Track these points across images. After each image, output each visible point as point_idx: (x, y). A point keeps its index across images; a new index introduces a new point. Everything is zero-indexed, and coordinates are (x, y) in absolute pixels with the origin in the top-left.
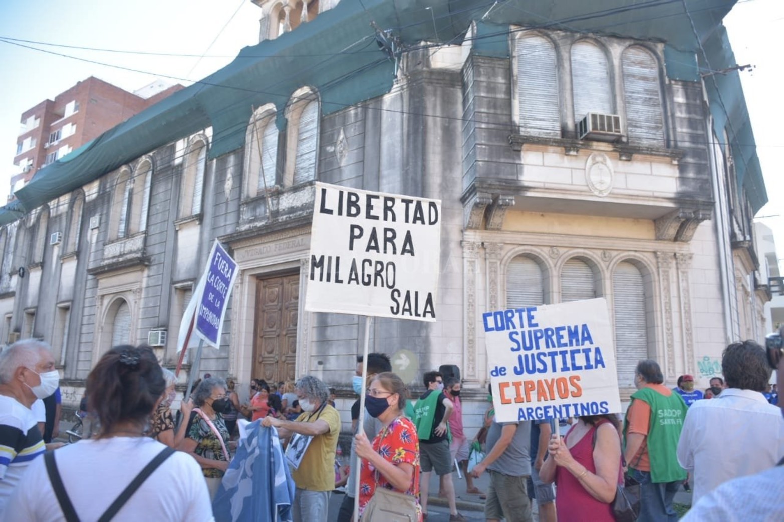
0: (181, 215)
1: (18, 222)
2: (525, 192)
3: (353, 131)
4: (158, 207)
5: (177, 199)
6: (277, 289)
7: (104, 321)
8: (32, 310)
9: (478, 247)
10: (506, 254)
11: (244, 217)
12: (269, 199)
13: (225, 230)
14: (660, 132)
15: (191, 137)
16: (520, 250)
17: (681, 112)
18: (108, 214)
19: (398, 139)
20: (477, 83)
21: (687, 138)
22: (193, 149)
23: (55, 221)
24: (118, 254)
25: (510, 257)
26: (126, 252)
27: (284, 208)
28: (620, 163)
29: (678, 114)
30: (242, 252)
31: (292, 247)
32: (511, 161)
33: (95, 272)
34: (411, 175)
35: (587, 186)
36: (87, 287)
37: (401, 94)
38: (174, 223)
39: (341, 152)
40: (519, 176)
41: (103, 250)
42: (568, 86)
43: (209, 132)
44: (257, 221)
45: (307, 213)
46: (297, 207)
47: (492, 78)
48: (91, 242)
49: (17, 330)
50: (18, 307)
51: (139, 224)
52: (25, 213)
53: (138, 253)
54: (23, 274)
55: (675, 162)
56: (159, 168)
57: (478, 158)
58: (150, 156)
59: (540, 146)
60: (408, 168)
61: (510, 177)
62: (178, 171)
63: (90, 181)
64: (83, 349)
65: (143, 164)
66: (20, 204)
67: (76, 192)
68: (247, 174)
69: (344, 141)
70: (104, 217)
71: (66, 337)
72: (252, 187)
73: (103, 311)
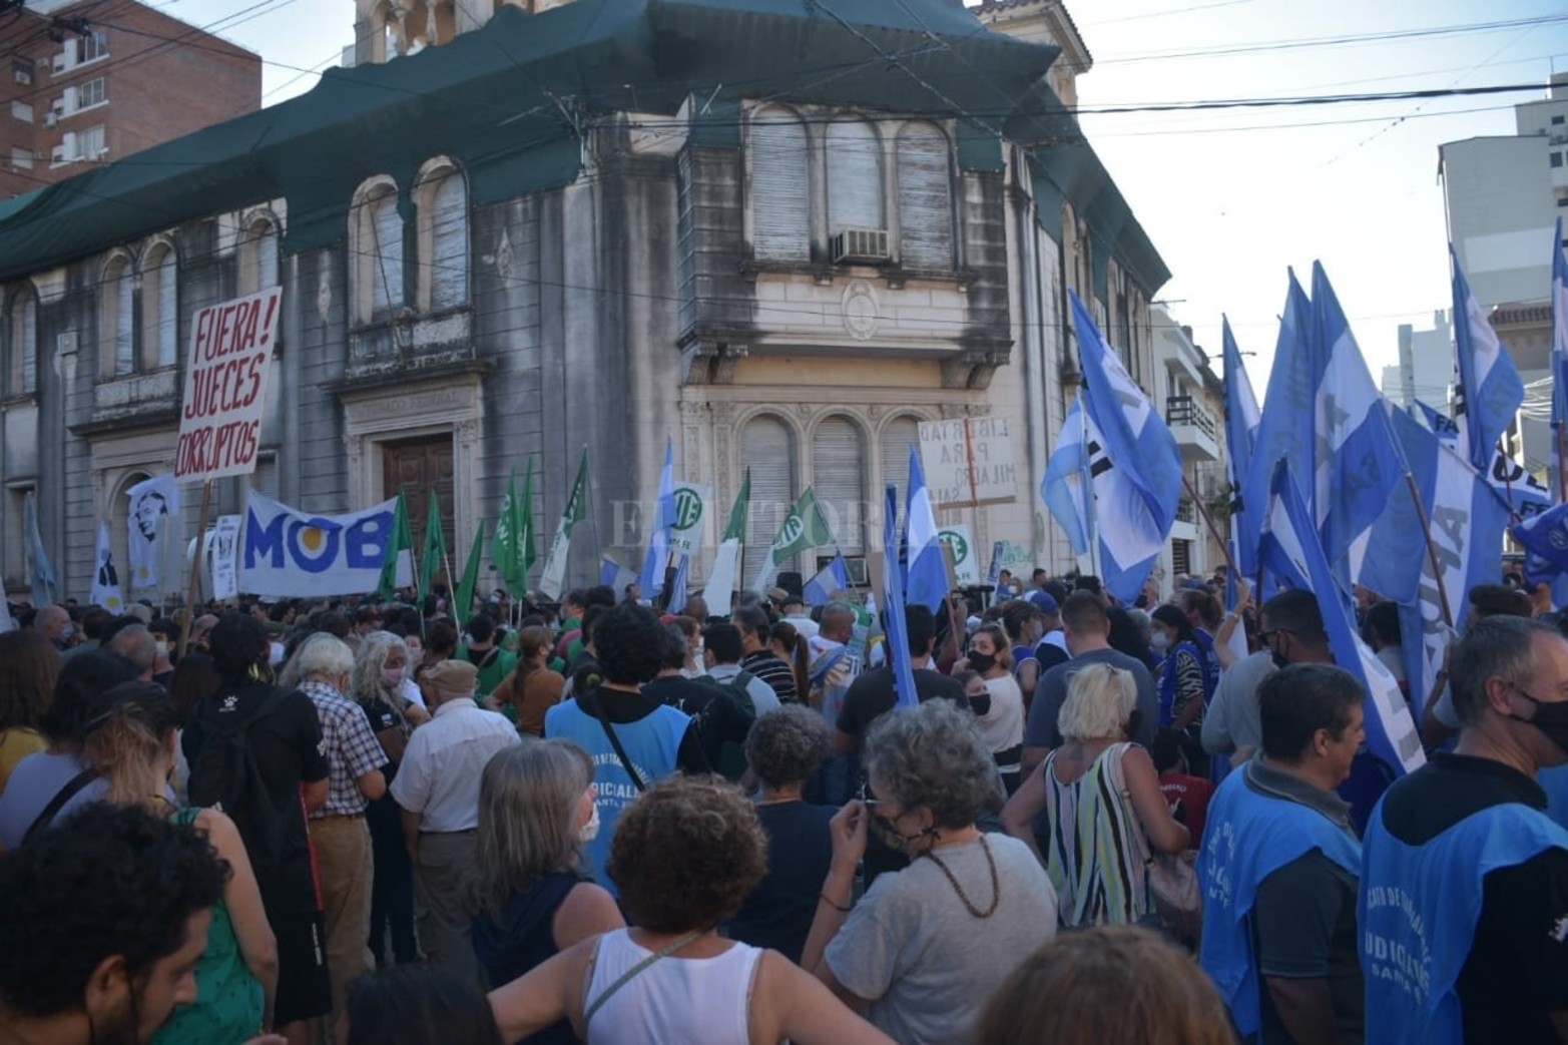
2: (761, 338)
3: (522, 236)
6: (415, 462)
7: (111, 512)
9: (702, 409)
10: (740, 416)
11: (357, 354)
12: (398, 329)
13: (325, 372)
14: (947, 244)
15: (247, 211)
16: (758, 409)
17: (975, 216)
18: (94, 328)
19: (588, 255)
20: (696, 188)
21: (981, 254)
24: (126, 400)
25: (745, 419)
26: (142, 399)
27: (421, 344)
28: (889, 292)
29: (971, 220)
30: (360, 407)
31: (439, 404)
32: (742, 297)
33: (84, 431)
35: (844, 326)
36: (69, 454)
37: (591, 187)
39: (505, 267)
40: (753, 317)
41: (93, 393)
42: (820, 187)
43: (280, 206)
44: (379, 361)
45: (458, 355)
46: (443, 345)
47: (717, 179)
48: (64, 377)
51: (158, 350)
53: (167, 402)
55: (963, 289)
56: (189, 259)
57: (698, 294)
58: (168, 235)
59: (781, 276)
61: (742, 319)
62: (227, 269)
64: (73, 556)
65: (155, 248)
67: (15, 285)
68: (355, 285)
69: (510, 250)
70: (86, 334)
72: (366, 303)
73: (108, 496)
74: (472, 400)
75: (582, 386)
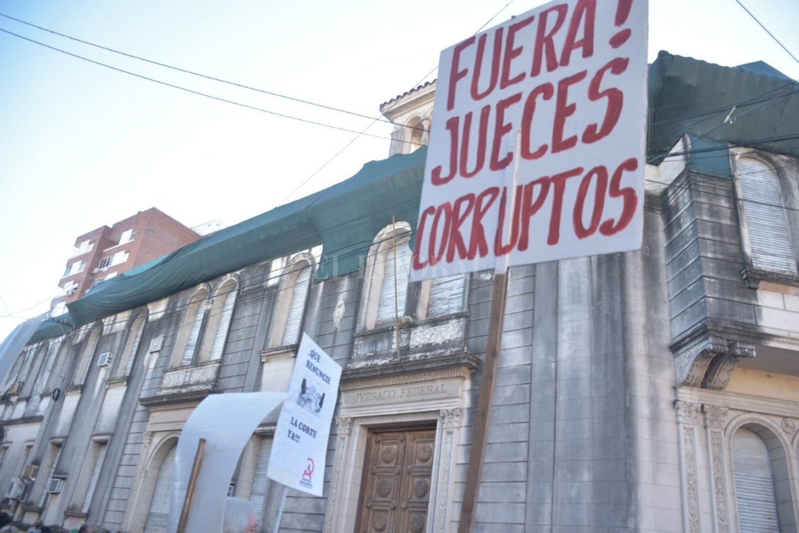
0: (271, 344)
1: (64, 336)
2: (767, 341)
4: (240, 333)
5: (267, 325)
6: (395, 447)
7: (149, 464)
8: (60, 440)
9: (697, 411)
10: (731, 422)
11: (359, 353)
12: (397, 333)
15: (292, 256)
16: (746, 418)
18: (174, 335)
22: (292, 270)
23: (107, 340)
24: (181, 384)
25: (734, 427)
26: (191, 383)
27: (417, 344)
30: (355, 394)
31: (428, 394)
32: (747, 301)
33: (149, 402)
34: (605, 312)
36: (135, 420)
38: (260, 353)
40: (758, 320)
41: (162, 378)
43: (317, 251)
44: (378, 358)
45: (451, 352)
46: (437, 345)
47: (714, 200)
48: (148, 365)
49: (37, 462)
50: (44, 434)
51: (211, 352)
52: (74, 328)
53: (207, 385)
54: (58, 396)
56: (246, 289)
57: (707, 293)
58: (237, 275)
59: (780, 286)
60: (600, 303)
61: (748, 321)
62: (272, 294)
63: (156, 298)
64: (116, 495)
65: (226, 283)
66: (71, 317)
67: (138, 309)
68: (366, 301)
70: (168, 340)
71: (95, 478)
73: (150, 453)
74: (460, 393)
75: (574, 380)
